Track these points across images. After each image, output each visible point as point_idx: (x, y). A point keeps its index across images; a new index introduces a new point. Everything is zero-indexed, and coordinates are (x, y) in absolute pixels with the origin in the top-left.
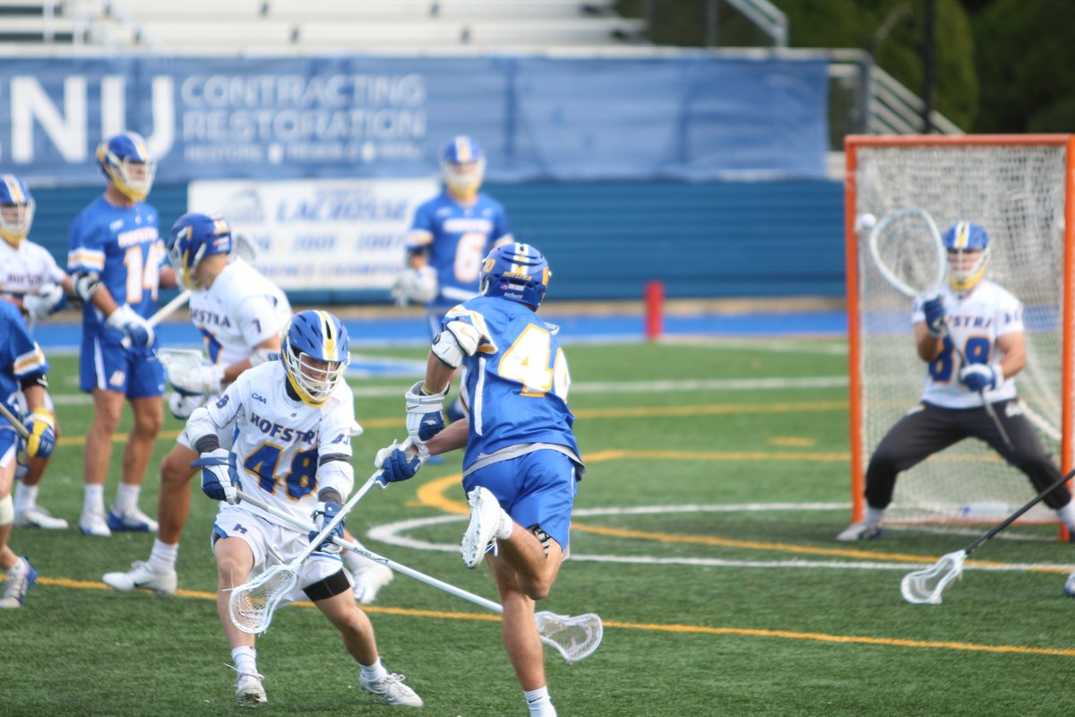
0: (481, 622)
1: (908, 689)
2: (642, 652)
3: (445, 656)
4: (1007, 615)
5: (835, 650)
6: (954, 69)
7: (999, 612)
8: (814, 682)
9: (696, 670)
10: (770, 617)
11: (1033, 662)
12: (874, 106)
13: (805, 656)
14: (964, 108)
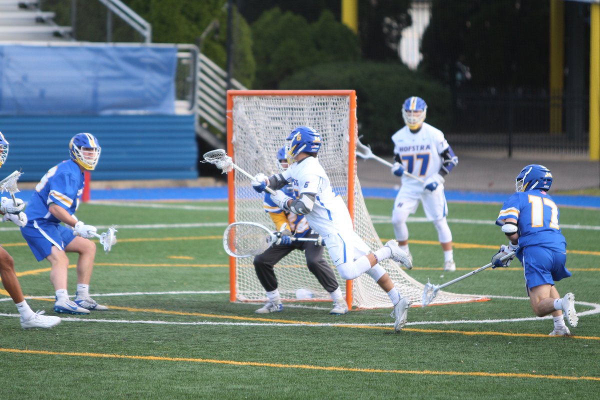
0: (42, 355)
1: (286, 390)
2: (136, 371)
3: (28, 373)
4: (328, 350)
5: (240, 369)
6: (243, 55)
7: (323, 349)
8: (234, 386)
9: (168, 380)
10: (200, 352)
11: (349, 375)
12: (200, 75)
13: (225, 373)
14: (248, 76)
